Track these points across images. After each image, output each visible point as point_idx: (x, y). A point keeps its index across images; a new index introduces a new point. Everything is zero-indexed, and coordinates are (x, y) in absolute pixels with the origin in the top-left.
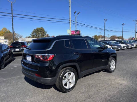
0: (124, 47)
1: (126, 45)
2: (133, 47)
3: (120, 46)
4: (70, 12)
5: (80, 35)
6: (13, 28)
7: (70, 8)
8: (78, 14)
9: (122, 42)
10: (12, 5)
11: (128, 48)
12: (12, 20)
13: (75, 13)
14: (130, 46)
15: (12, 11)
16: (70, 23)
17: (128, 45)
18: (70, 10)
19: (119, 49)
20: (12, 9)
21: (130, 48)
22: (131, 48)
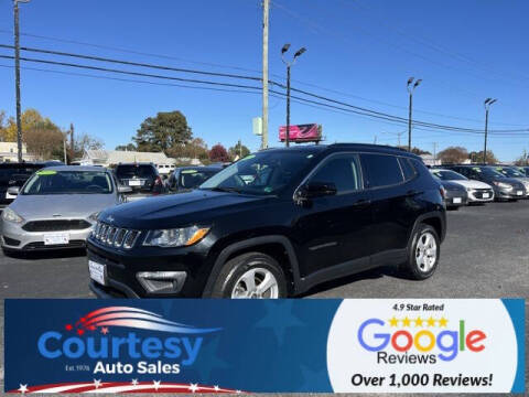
0: (479, 193)
1: (488, 186)
2: (520, 193)
3: (461, 191)
4: (266, 47)
5: (320, 143)
6: (18, 104)
7: (266, 30)
8: (298, 54)
9: (475, 172)
10: (16, 11)
11: (497, 200)
12: (18, 75)
13: (284, 50)
14: (508, 189)
15: (17, 34)
16: (266, 93)
17: (501, 185)
18: (266, 39)
19: (457, 201)
20: (17, 28)
21: (510, 200)
22: (514, 199)
